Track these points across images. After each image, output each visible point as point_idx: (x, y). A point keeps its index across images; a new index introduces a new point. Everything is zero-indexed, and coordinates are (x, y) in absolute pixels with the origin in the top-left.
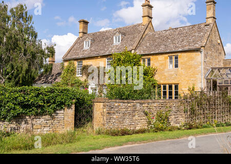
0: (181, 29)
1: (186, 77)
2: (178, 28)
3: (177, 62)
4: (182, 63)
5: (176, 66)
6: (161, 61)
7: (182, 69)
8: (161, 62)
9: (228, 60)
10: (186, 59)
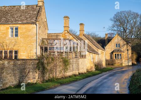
0: (18, 7)
1: (24, 44)
2: (15, 6)
3: (17, 32)
4: (21, 33)
5: (16, 35)
6: (2, 30)
7: (21, 38)
8: (3, 32)
9: (51, 34)
10: (24, 31)
